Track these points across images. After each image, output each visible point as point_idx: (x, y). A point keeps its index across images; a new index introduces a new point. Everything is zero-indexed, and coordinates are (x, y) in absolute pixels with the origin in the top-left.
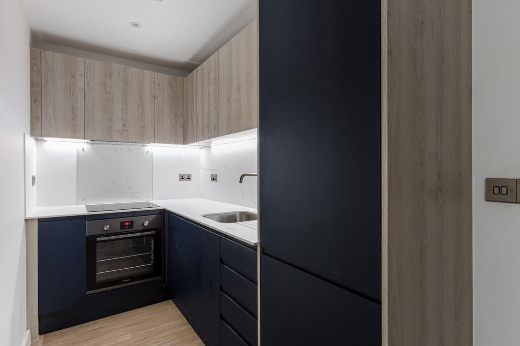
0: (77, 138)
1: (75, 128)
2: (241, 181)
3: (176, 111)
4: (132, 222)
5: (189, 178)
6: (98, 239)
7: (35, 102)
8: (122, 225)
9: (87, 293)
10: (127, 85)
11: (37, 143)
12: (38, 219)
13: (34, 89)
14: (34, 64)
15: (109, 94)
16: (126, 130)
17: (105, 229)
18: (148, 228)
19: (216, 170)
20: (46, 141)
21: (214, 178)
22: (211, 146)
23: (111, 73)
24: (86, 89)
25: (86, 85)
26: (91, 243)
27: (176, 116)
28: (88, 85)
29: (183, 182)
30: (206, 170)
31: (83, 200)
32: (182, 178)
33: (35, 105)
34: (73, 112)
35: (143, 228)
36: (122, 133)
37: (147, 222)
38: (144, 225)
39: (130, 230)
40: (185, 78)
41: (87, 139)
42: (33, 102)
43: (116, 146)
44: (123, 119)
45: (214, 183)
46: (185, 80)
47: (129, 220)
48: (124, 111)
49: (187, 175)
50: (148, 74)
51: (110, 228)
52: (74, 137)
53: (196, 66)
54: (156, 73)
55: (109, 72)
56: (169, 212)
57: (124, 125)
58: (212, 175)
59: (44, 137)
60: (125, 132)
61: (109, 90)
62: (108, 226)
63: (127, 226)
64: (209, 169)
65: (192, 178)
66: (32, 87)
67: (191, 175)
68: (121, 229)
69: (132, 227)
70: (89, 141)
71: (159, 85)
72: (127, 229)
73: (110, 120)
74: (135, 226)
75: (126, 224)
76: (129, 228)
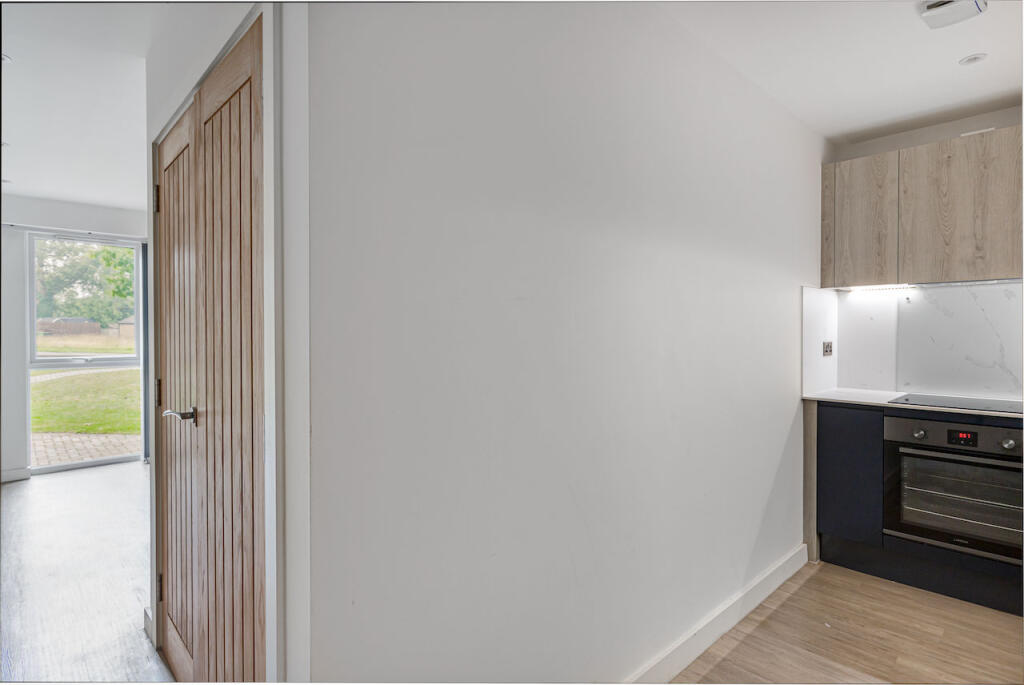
0: (886, 283)
1: (882, 268)
4: (974, 436)
6: (902, 450)
7: (827, 239)
8: (953, 437)
9: (886, 531)
10: (985, 167)
11: (839, 297)
12: (817, 401)
13: (826, 222)
15: (945, 195)
16: (982, 258)
18: (1010, 453)
20: (849, 291)
23: (949, 157)
24: (902, 202)
25: (902, 193)
26: (892, 453)
28: (905, 192)
31: (908, 384)
34: (879, 241)
35: (1001, 452)
36: (974, 263)
37: (1011, 441)
39: (968, 448)
41: (903, 282)
42: (824, 240)
43: (974, 289)
44: (975, 235)
47: (969, 430)
48: (979, 222)
51: (925, 437)
52: (880, 282)
55: (946, 156)
57: (978, 248)
59: (838, 287)
60: (979, 260)
61: (944, 190)
62: (922, 432)
63: (962, 439)
68: (951, 442)
69: (975, 445)
72: (960, 444)
73: (947, 244)
74: (979, 443)
75: (961, 435)
76: (966, 444)
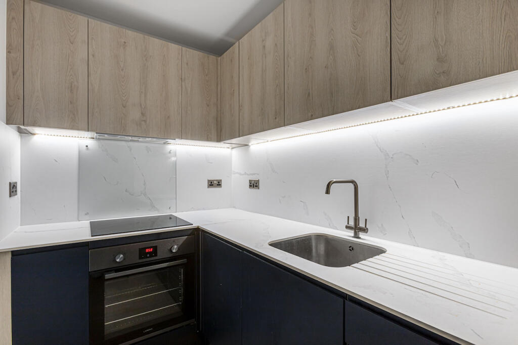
0: (78, 129)
1: (74, 114)
2: (328, 192)
3: (208, 99)
4: (155, 248)
5: (219, 184)
6: (108, 277)
7: (14, 74)
8: (142, 253)
10: (146, 60)
11: (21, 136)
12: (12, 252)
13: (13, 55)
14: (13, 18)
15: (122, 70)
16: (145, 121)
17: (118, 260)
18: (178, 255)
19: (258, 174)
20: (34, 134)
21: (254, 185)
22: (250, 144)
23: (125, 42)
24: (91, 63)
25: (90, 57)
27: (208, 106)
28: (93, 56)
29: (212, 189)
30: (241, 174)
31: (87, 214)
32: (211, 184)
33: (13, 78)
35: (171, 255)
36: (140, 124)
37: (176, 247)
38: (172, 251)
39: (153, 259)
40: (219, 58)
41: (92, 131)
42: (11, 74)
44: (141, 105)
45: (254, 190)
46: (219, 61)
47: (151, 245)
48: (143, 95)
49: (217, 180)
50: (174, 47)
51: (124, 259)
52: (73, 128)
53: (231, 45)
54: (184, 48)
55: (123, 40)
56: (204, 232)
57: (143, 114)
58: (250, 181)
59: (28, 125)
60: (143, 123)
61: (122, 66)
62: (122, 256)
63: (148, 253)
64: (245, 174)
65: (223, 184)
66: (9, 52)
67: (221, 180)
68: (140, 258)
69: (156, 255)
70: (94, 135)
71: (187, 64)
72: (148, 257)
73: (124, 107)
74: (159, 253)
75: (147, 250)
76: (151, 256)
